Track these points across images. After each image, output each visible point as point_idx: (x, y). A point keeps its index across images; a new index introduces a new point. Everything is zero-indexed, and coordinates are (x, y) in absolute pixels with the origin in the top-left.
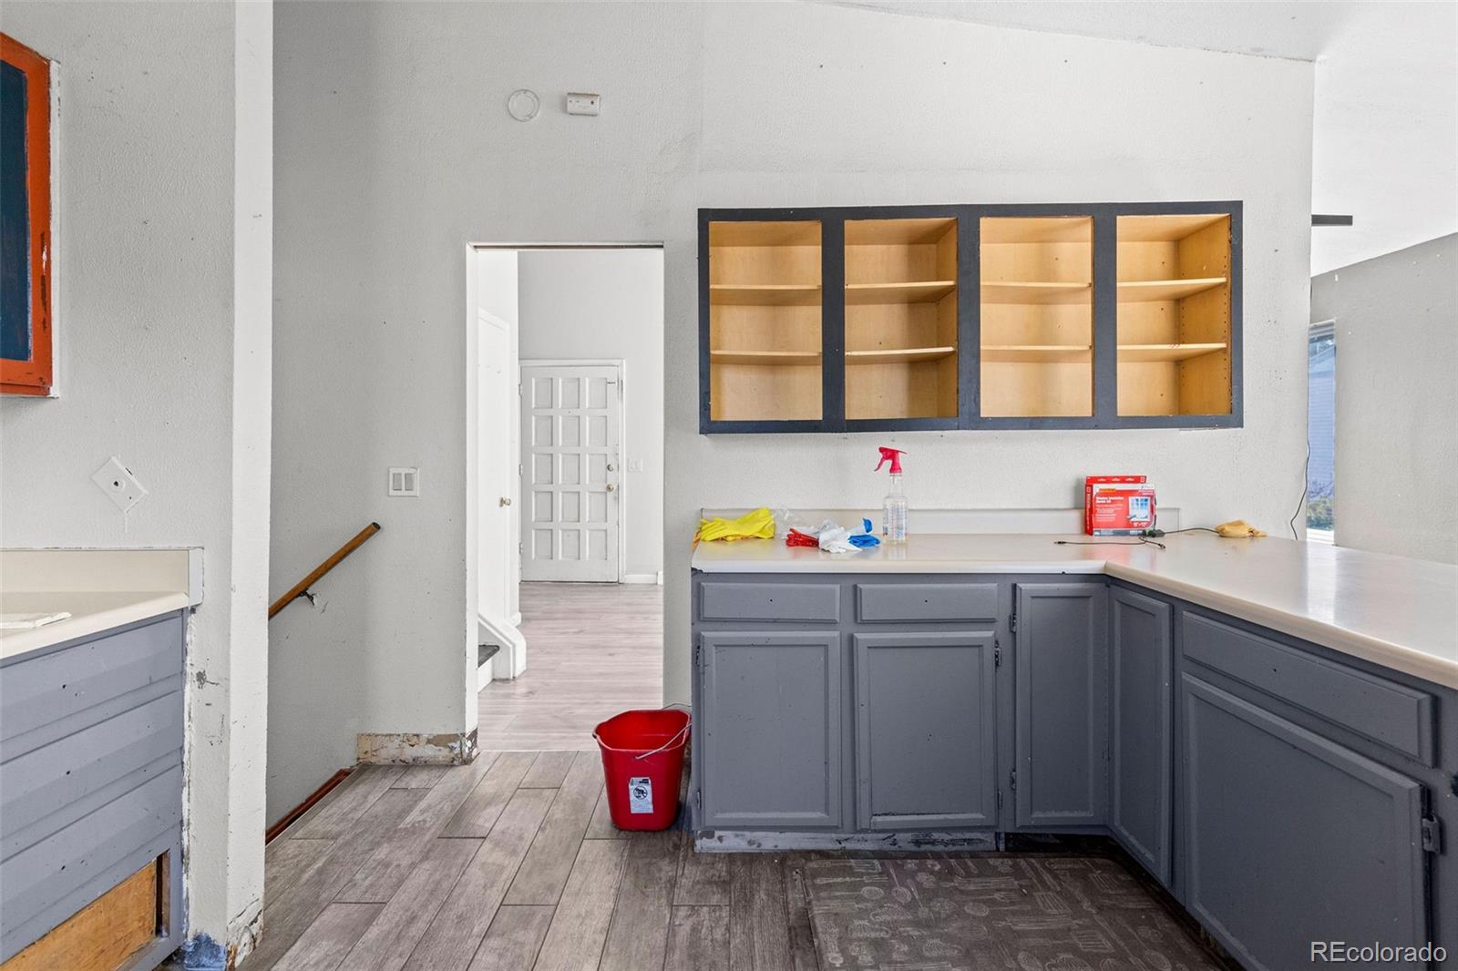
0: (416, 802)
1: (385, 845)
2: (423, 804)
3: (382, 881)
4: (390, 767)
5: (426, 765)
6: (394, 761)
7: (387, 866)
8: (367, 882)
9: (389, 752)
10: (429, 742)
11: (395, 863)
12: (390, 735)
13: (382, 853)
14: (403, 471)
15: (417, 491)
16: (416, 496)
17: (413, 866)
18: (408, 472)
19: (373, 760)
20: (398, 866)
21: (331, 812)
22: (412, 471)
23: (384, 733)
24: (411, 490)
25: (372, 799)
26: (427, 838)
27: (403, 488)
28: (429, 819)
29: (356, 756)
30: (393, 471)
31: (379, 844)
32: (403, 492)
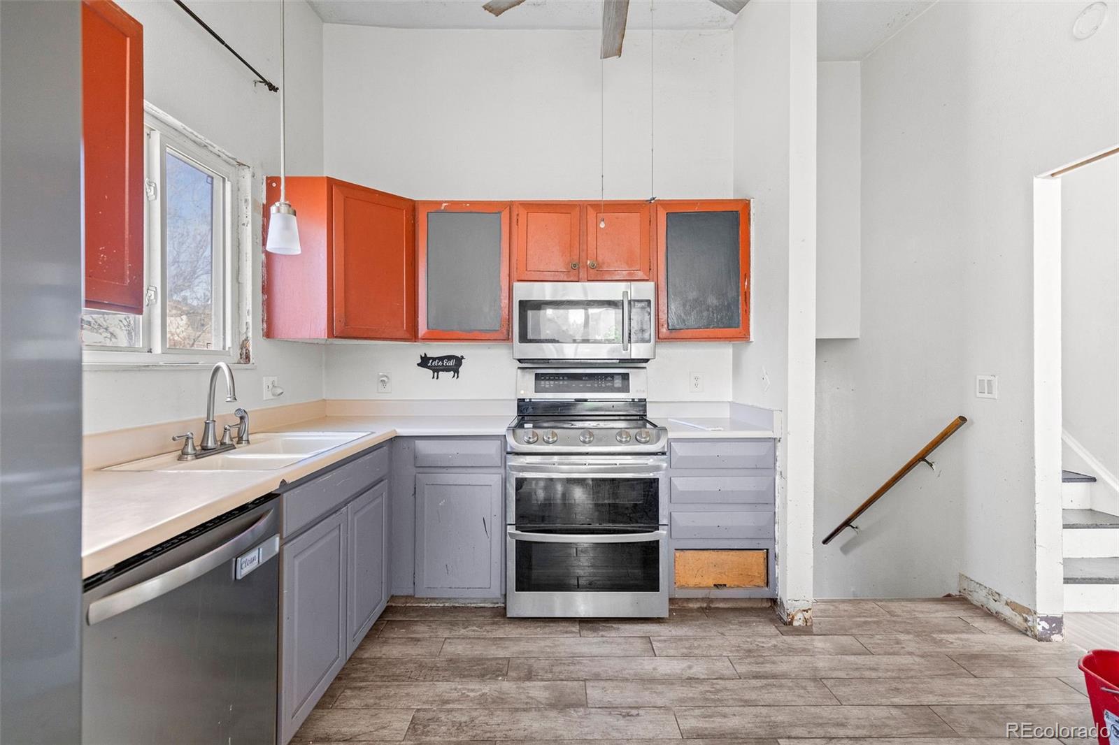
0: (964, 632)
1: (911, 636)
2: (964, 636)
3: (885, 646)
4: (977, 608)
5: (1004, 622)
6: (982, 606)
7: (898, 643)
8: (878, 641)
9: (979, 597)
10: (1007, 604)
11: (904, 646)
12: (980, 584)
13: (902, 637)
14: (986, 378)
15: (996, 394)
16: (995, 399)
17: (911, 654)
18: (989, 379)
19: (969, 598)
20: (904, 648)
21: (909, 605)
22: (992, 378)
23: (977, 581)
24: (991, 393)
25: (939, 615)
26: (939, 650)
27: (986, 392)
28: (955, 644)
29: (958, 589)
30: (979, 377)
31: (909, 633)
32: (986, 395)
